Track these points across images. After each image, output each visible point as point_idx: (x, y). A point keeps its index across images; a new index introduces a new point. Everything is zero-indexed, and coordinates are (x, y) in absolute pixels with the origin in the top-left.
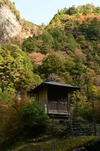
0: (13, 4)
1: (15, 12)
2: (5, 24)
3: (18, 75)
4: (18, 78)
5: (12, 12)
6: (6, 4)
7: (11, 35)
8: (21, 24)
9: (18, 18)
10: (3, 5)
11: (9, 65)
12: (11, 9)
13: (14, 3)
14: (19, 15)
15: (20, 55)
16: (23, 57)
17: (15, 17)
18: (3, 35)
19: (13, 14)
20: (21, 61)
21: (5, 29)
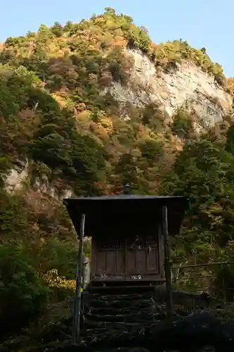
0: (201, 53)
1: (209, 69)
2: (192, 101)
3: (218, 209)
4: (220, 217)
5: (203, 70)
6: (186, 57)
7: (210, 121)
8: (228, 91)
9: (219, 80)
10: (180, 62)
11: (195, 189)
12: (198, 64)
13: (203, 50)
14: (219, 73)
15: (216, 161)
16: (226, 165)
17: (212, 79)
18: (192, 127)
19: (207, 74)
20: (221, 176)
21: (194, 113)
